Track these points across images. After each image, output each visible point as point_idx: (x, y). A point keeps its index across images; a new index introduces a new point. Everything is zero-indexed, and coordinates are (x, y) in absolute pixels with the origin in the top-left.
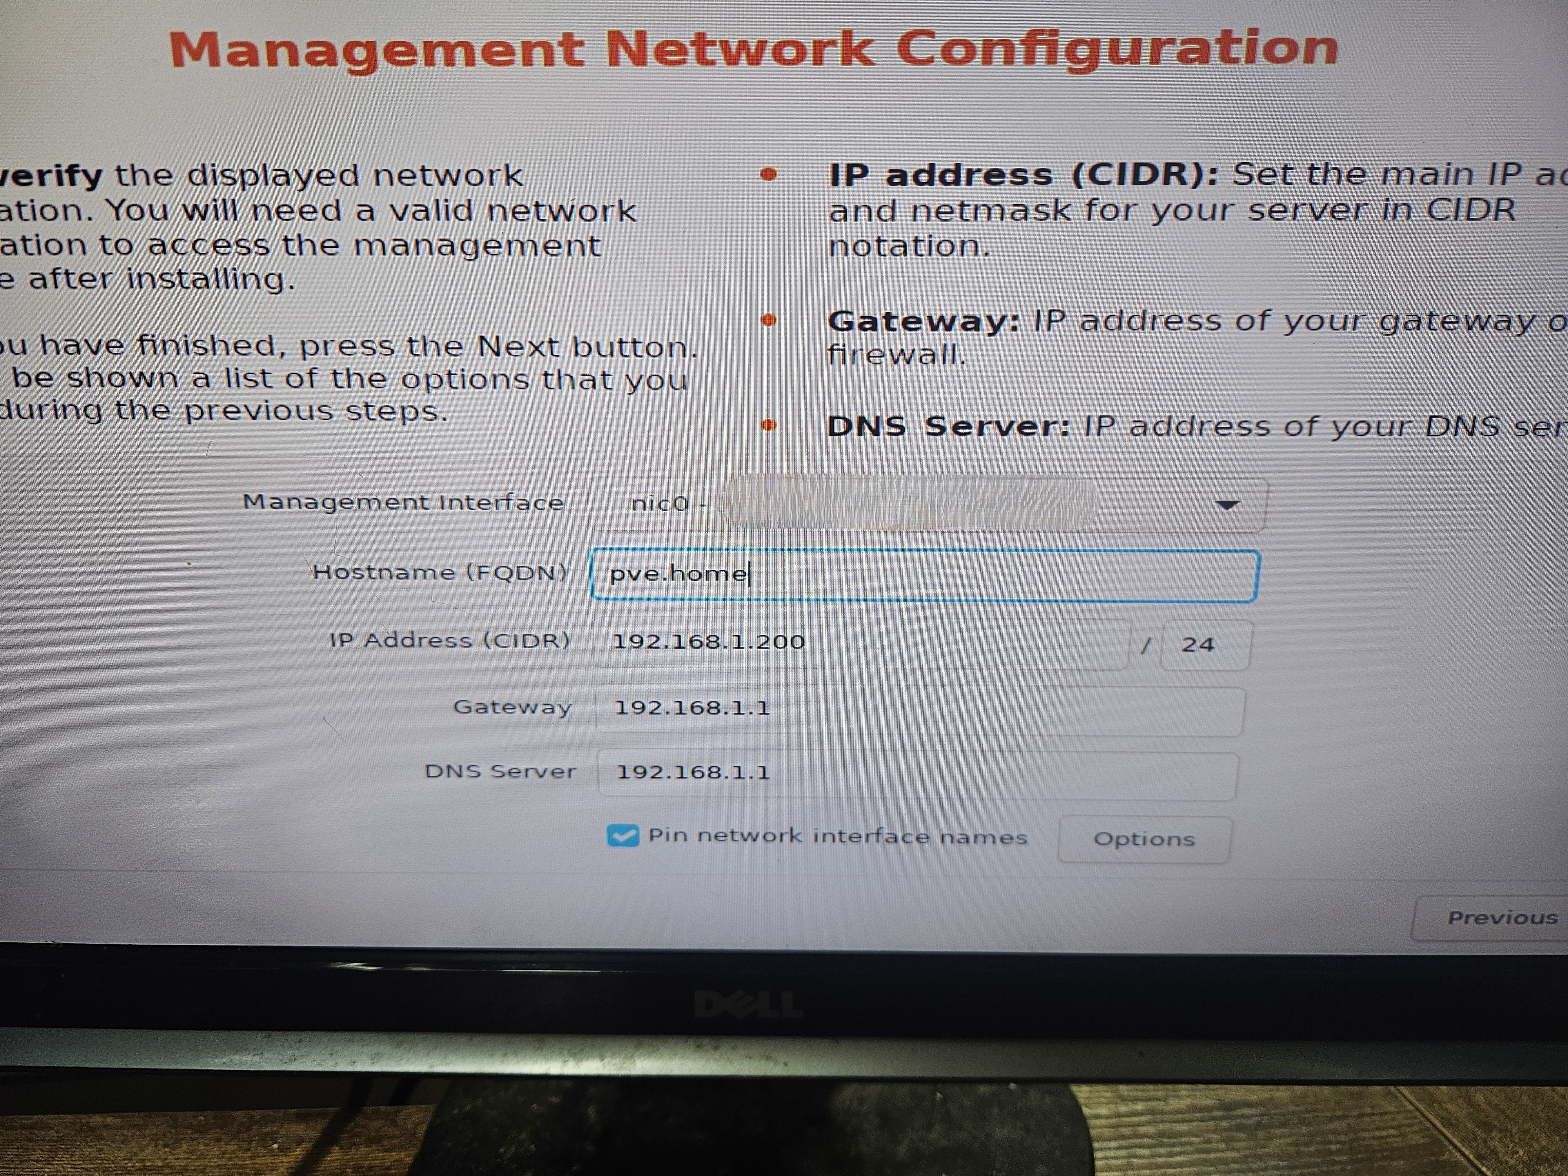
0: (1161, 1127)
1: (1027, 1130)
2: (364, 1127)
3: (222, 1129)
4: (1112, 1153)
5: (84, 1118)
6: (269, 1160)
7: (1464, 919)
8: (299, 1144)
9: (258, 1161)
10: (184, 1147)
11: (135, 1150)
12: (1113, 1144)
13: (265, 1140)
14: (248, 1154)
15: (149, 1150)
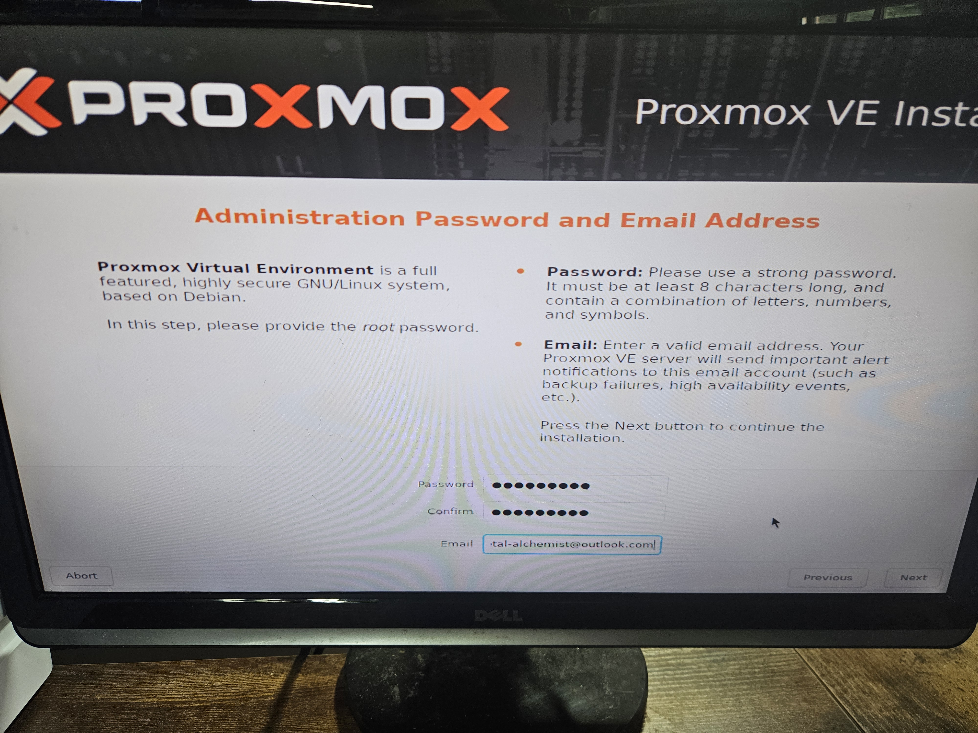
0: (678, 661)
1: (618, 664)
2: (311, 664)
3: (244, 666)
4: (656, 673)
5: (177, 663)
6: (271, 681)
7: (811, 578)
8: (282, 673)
9: (265, 681)
10: (229, 675)
11: (206, 678)
12: (657, 669)
13: (265, 671)
14: (260, 678)
15: (212, 677)
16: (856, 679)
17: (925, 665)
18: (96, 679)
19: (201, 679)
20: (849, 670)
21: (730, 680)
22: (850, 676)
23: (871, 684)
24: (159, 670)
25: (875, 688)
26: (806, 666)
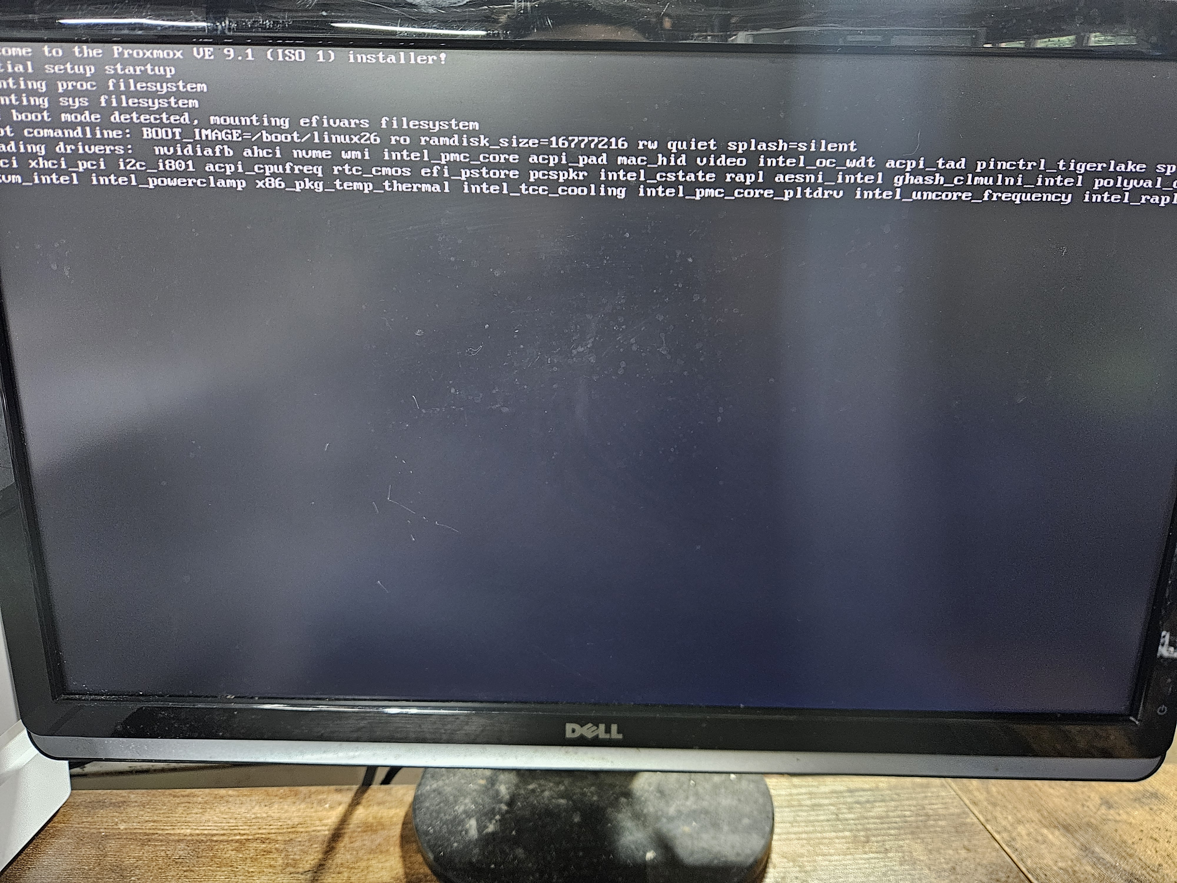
0: (814, 801)
1: (739, 800)
2: (373, 797)
3: (295, 797)
4: (785, 814)
5: (216, 791)
6: (325, 813)
8: (340, 804)
9: (319, 813)
10: (276, 806)
11: (249, 808)
12: (787, 809)
13: (320, 802)
14: (313, 810)
15: (257, 808)
16: (1027, 825)
17: (1112, 812)
18: (120, 807)
19: (243, 810)
20: (1019, 816)
21: (874, 823)
22: (1019, 822)
23: (1045, 831)
24: (195, 799)
25: (1050, 836)
26: (967, 809)
